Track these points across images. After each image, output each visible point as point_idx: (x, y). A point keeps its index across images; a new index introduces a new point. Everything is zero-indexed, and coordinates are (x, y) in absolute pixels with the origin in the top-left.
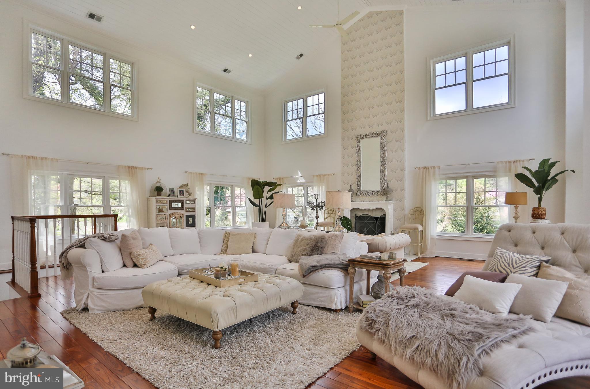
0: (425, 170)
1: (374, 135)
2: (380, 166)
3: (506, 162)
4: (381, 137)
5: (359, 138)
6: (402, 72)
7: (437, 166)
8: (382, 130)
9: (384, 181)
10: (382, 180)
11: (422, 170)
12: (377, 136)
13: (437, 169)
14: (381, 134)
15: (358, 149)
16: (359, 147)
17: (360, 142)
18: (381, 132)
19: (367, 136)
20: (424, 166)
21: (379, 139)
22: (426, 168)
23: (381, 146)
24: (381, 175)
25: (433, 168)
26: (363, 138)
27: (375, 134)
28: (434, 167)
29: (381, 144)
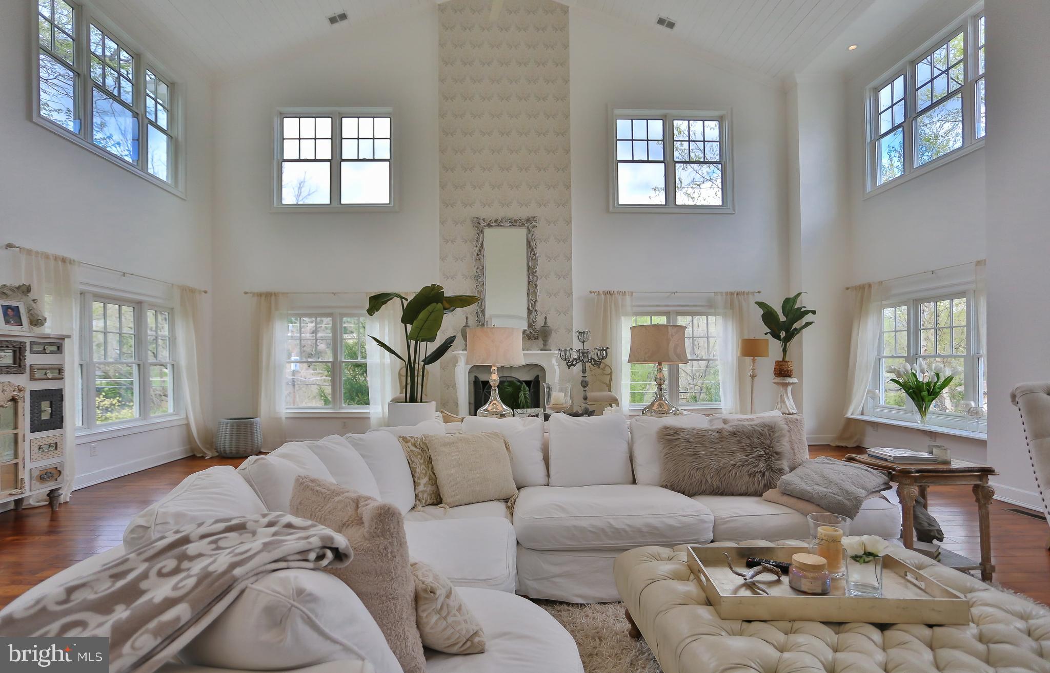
0: (609, 296)
1: (514, 223)
2: (526, 283)
3: (727, 293)
4: (528, 228)
5: (480, 226)
6: (567, 117)
7: (628, 292)
8: (530, 215)
9: (534, 312)
10: (531, 311)
11: (603, 297)
12: (519, 226)
13: (628, 298)
14: (529, 223)
15: (479, 246)
16: (480, 243)
17: (482, 232)
18: (528, 220)
19: (498, 223)
20: (607, 289)
21: (523, 232)
22: (610, 293)
23: (527, 245)
24: (528, 301)
25: (621, 294)
26: (489, 225)
27: (516, 221)
28: (624, 293)
29: (529, 243)
